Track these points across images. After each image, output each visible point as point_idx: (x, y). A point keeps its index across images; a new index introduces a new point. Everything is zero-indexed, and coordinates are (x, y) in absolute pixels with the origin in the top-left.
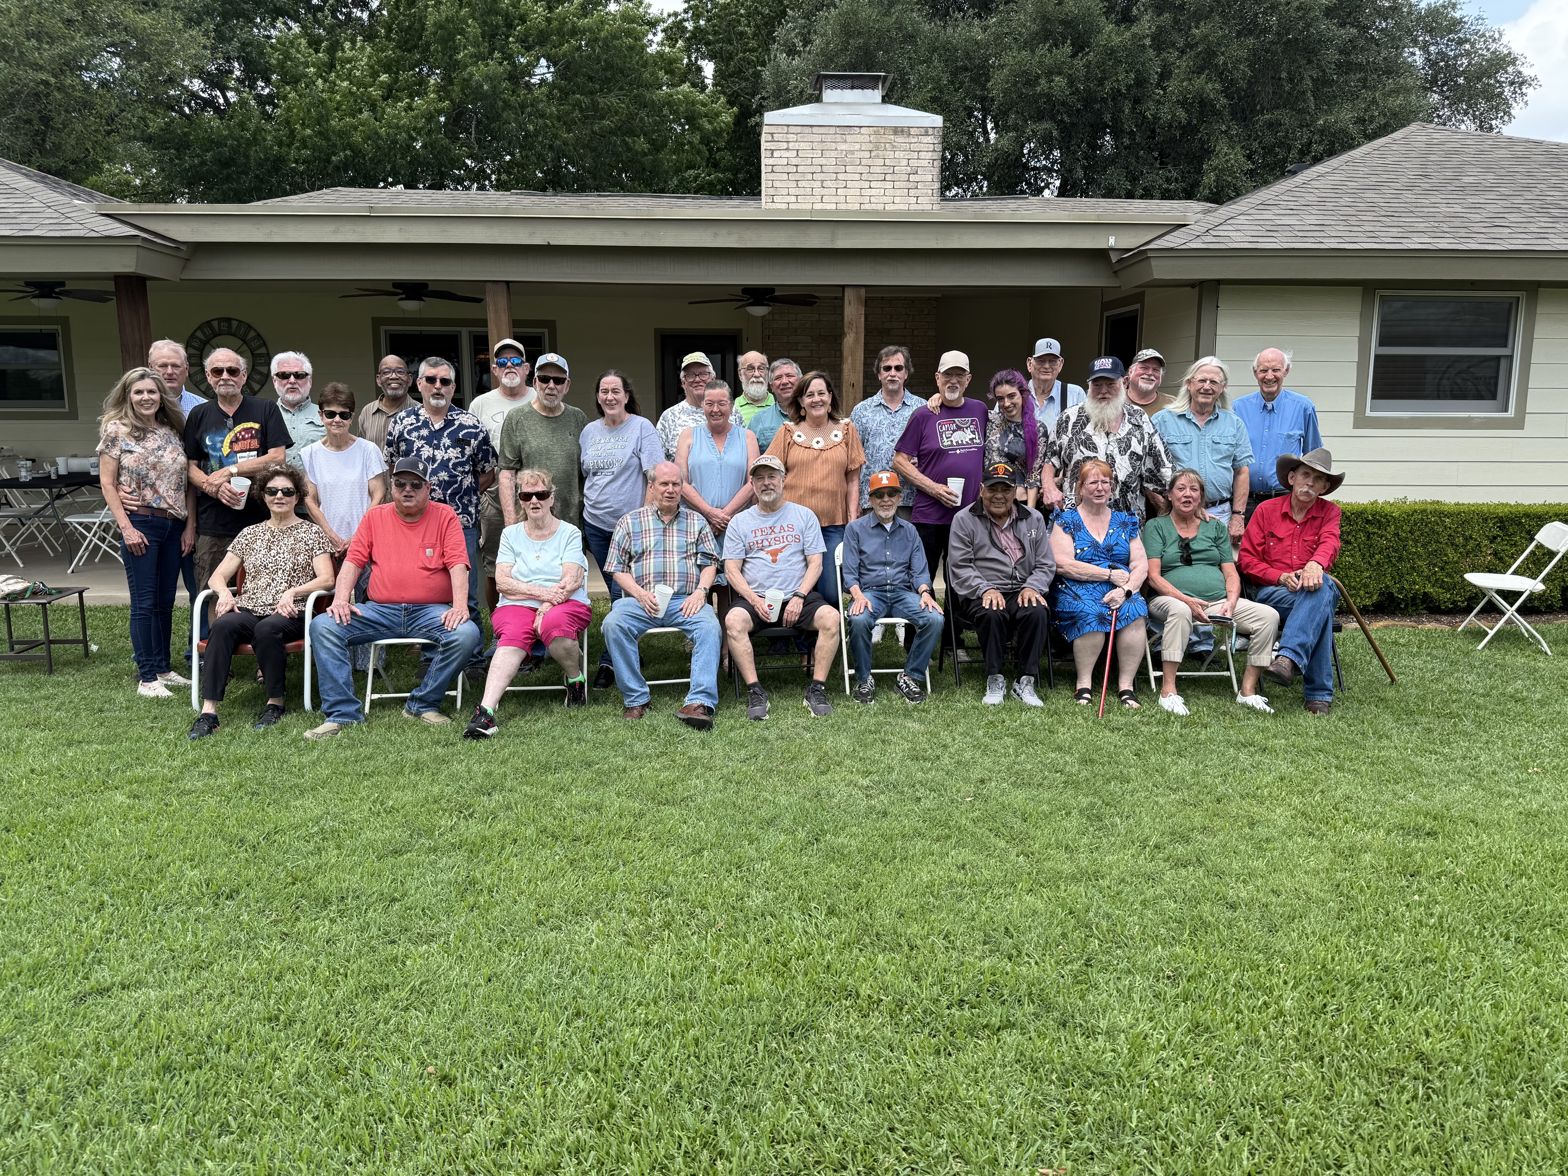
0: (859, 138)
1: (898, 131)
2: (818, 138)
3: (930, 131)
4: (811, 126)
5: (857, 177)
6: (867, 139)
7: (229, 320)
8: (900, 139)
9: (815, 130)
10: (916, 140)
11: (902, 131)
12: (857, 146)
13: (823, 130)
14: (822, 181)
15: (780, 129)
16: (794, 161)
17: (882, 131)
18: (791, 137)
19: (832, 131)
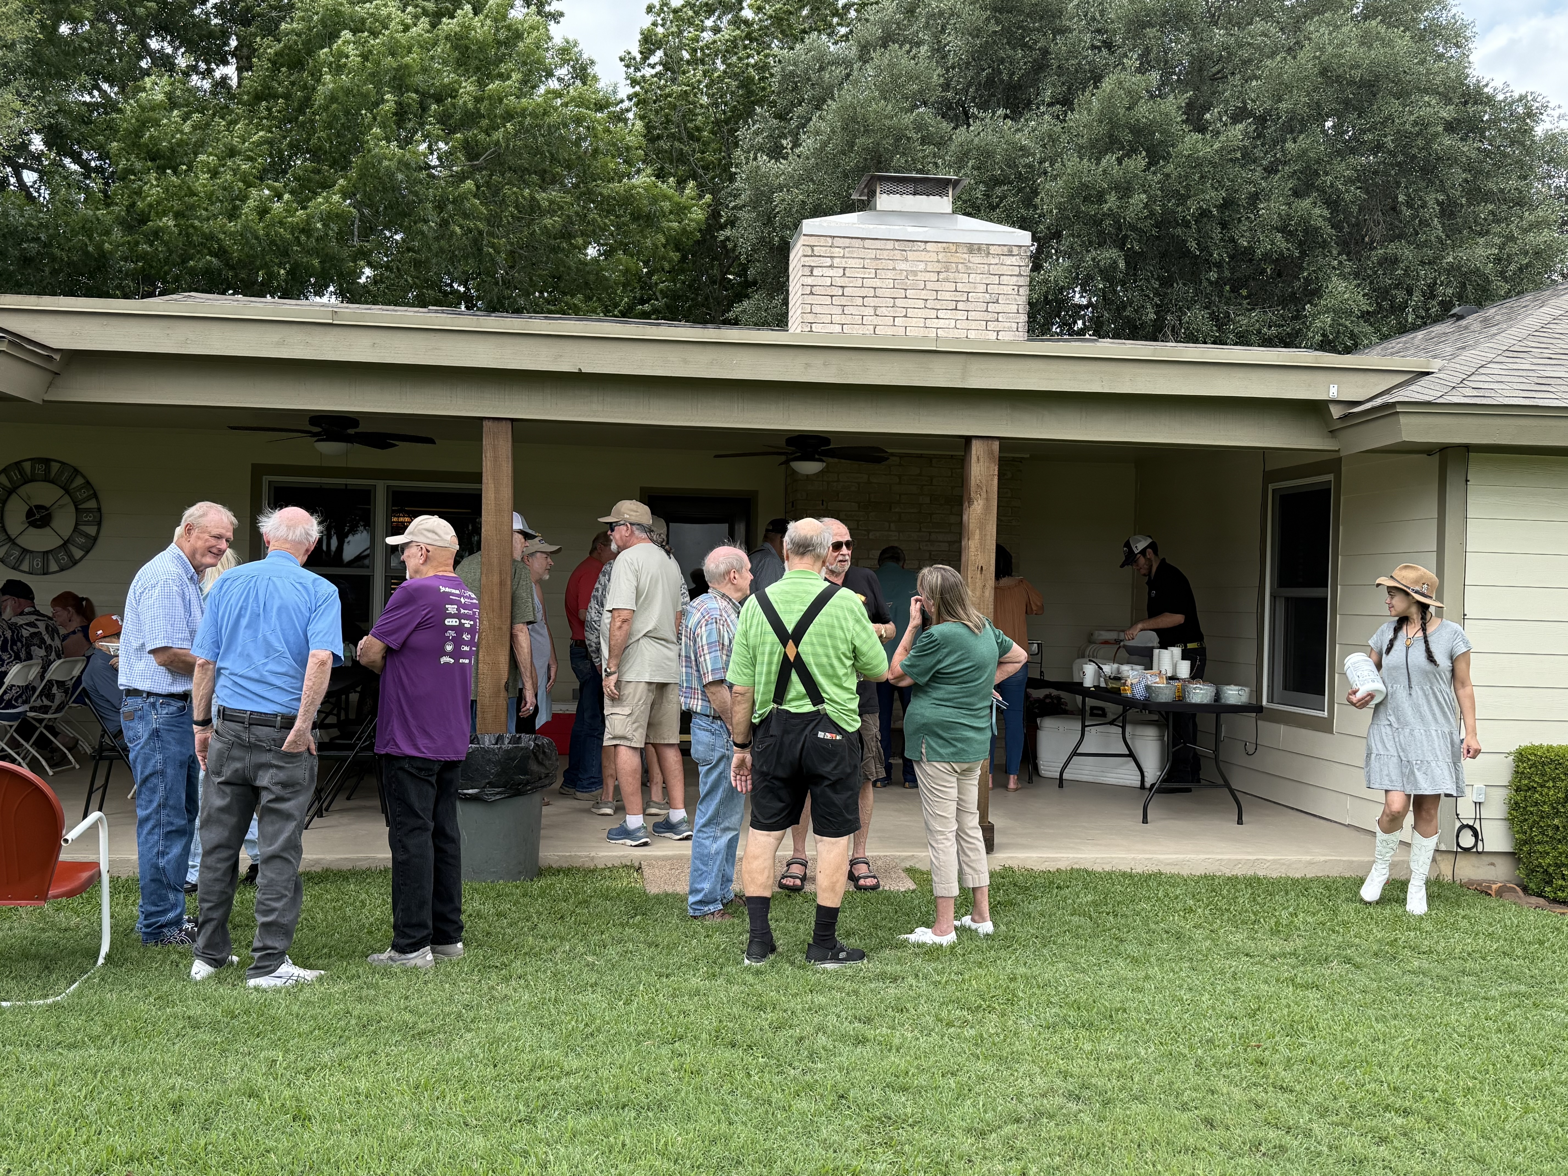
0: (923, 256)
1: (973, 248)
2: (872, 254)
3: (1015, 251)
4: (862, 239)
5: (921, 304)
6: (934, 257)
7: (47, 462)
8: (976, 259)
9: (868, 243)
10: (996, 261)
11: (979, 249)
12: (922, 266)
13: (878, 244)
14: (875, 308)
15: (822, 241)
16: (839, 282)
17: (953, 248)
18: (837, 252)
19: (890, 245)
